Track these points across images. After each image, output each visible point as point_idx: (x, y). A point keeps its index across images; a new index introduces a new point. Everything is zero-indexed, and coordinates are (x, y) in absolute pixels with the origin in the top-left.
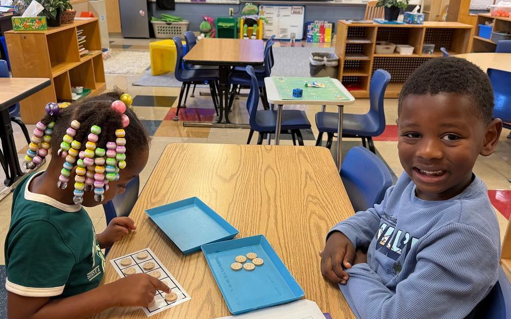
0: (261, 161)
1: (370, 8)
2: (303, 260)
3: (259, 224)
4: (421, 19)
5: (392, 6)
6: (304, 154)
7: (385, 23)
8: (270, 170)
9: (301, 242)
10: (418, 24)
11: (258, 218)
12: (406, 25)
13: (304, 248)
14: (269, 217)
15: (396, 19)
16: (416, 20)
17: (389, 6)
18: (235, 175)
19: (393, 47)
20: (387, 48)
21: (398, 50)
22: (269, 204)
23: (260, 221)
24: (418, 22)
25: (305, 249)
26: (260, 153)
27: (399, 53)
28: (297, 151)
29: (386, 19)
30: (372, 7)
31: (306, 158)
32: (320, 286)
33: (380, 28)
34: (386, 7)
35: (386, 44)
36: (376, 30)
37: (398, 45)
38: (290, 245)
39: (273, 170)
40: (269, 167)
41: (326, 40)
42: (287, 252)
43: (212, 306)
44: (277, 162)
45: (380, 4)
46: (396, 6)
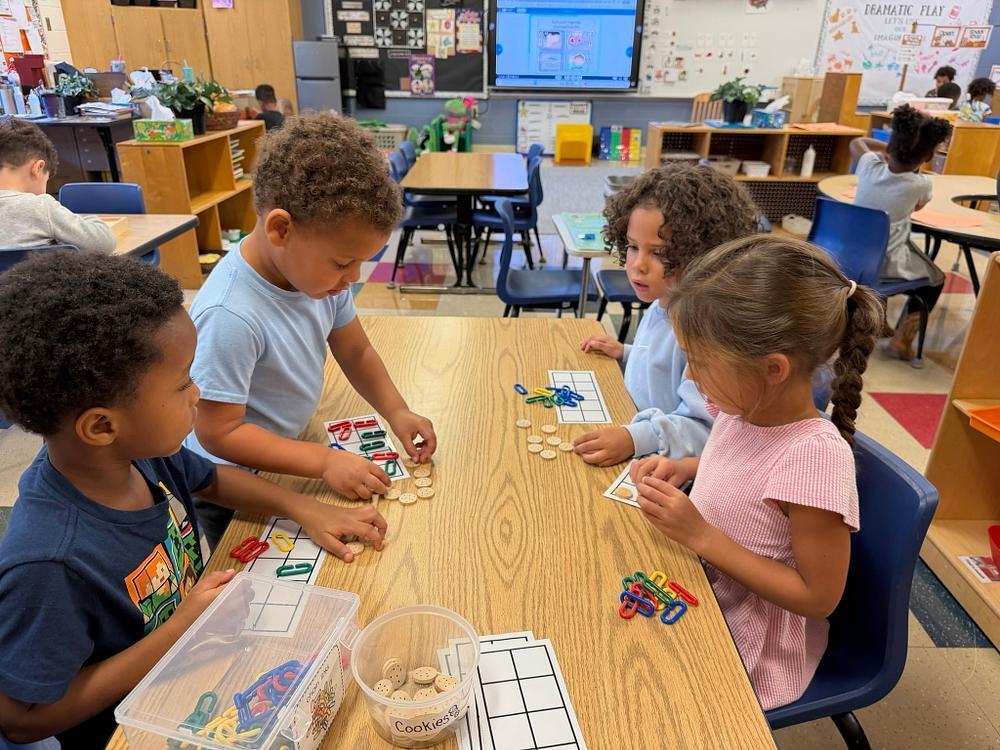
0: (493, 342)
1: (700, 105)
2: (558, 496)
3: (490, 441)
4: (780, 121)
5: (735, 101)
6: (561, 331)
7: (724, 127)
8: (507, 357)
9: (555, 469)
10: (774, 127)
11: (488, 432)
12: (757, 130)
13: (561, 477)
14: (505, 430)
15: (742, 120)
16: (771, 122)
17: (731, 99)
18: (453, 364)
19: (736, 164)
20: (727, 166)
21: (745, 169)
22: (506, 410)
23: (490, 436)
24: (776, 125)
25: (561, 480)
26: (492, 332)
27: (745, 174)
28: (550, 327)
29: (725, 120)
30: (703, 103)
31: (564, 337)
32: (585, 536)
33: (714, 135)
34: (726, 102)
35: (726, 160)
36: (708, 138)
37: (746, 163)
38: (538, 472)
39: (512, 356)
40: (506, 352)
41: (631, 156)
42: (533, 483)
43: (414, 570)
44: (519, 343)
45: (715, 97)
46: (742, 99)
